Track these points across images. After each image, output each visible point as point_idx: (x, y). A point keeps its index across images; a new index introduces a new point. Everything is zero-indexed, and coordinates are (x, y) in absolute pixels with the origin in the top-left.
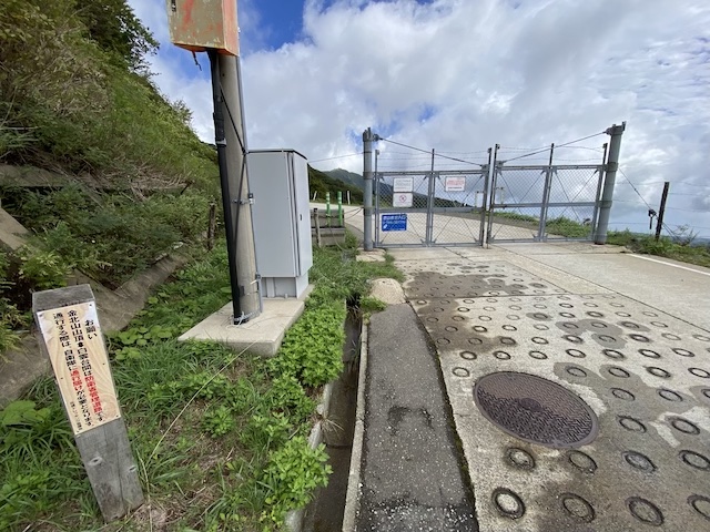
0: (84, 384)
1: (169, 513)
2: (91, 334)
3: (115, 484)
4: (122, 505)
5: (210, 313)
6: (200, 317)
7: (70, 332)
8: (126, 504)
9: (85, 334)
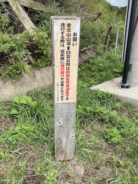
0: (65, 74)
1: (86, 171)
2: (75, 42)
3: (64, 140)
4: (64, 155)
5: (106, 80)
6: (101, 81)
7: (66, 37)
8: (66, 155)
9: (72, 42)
